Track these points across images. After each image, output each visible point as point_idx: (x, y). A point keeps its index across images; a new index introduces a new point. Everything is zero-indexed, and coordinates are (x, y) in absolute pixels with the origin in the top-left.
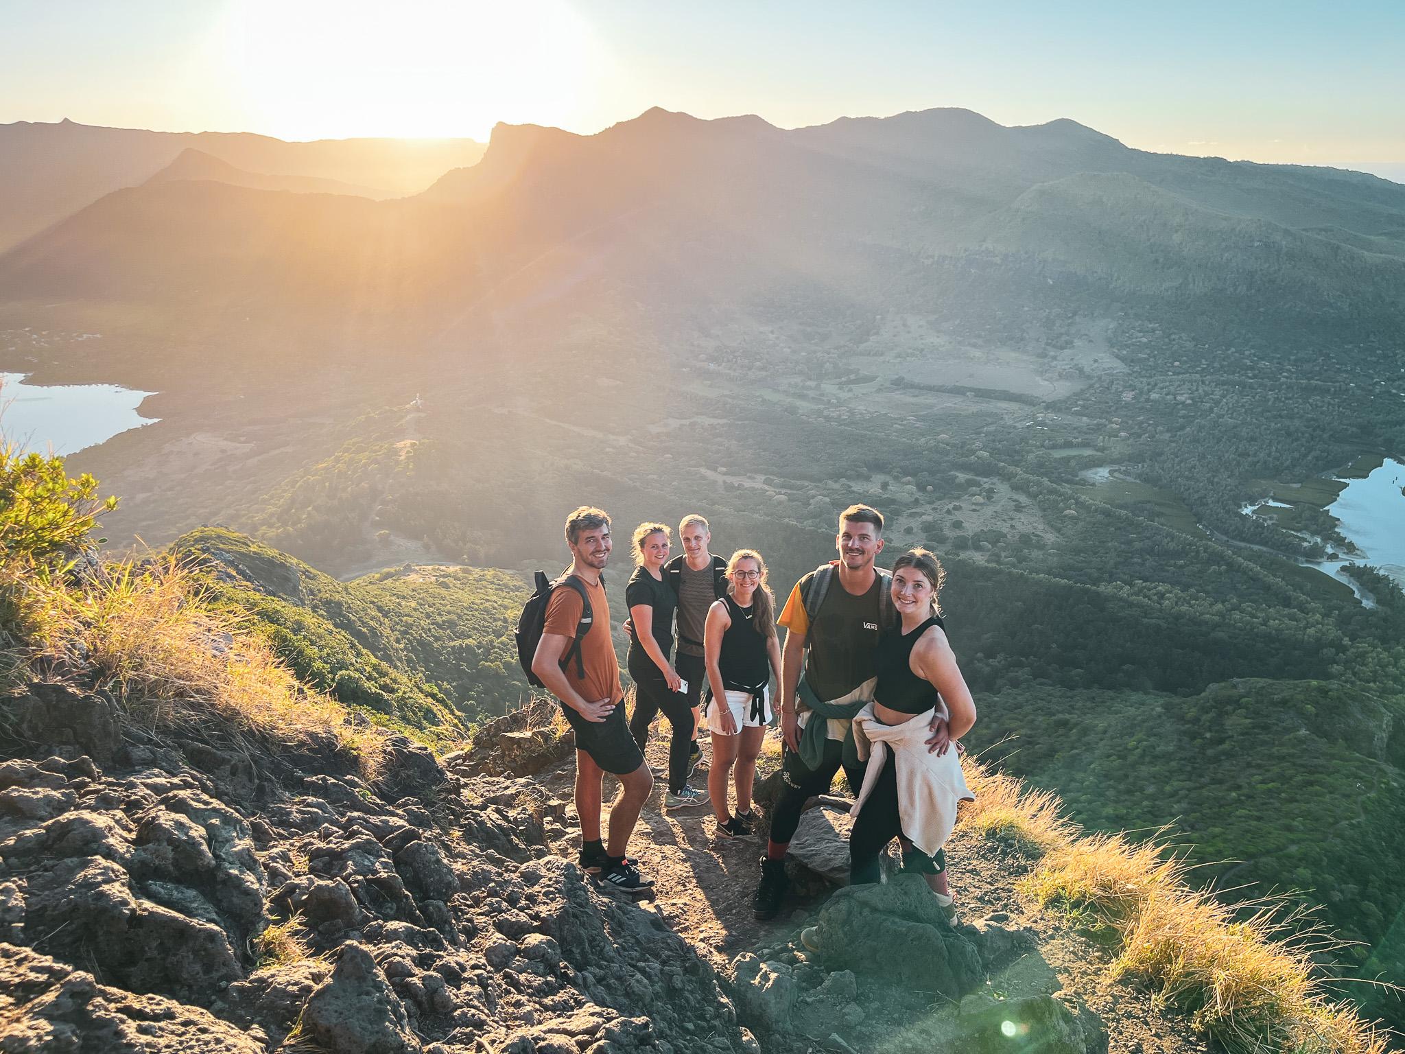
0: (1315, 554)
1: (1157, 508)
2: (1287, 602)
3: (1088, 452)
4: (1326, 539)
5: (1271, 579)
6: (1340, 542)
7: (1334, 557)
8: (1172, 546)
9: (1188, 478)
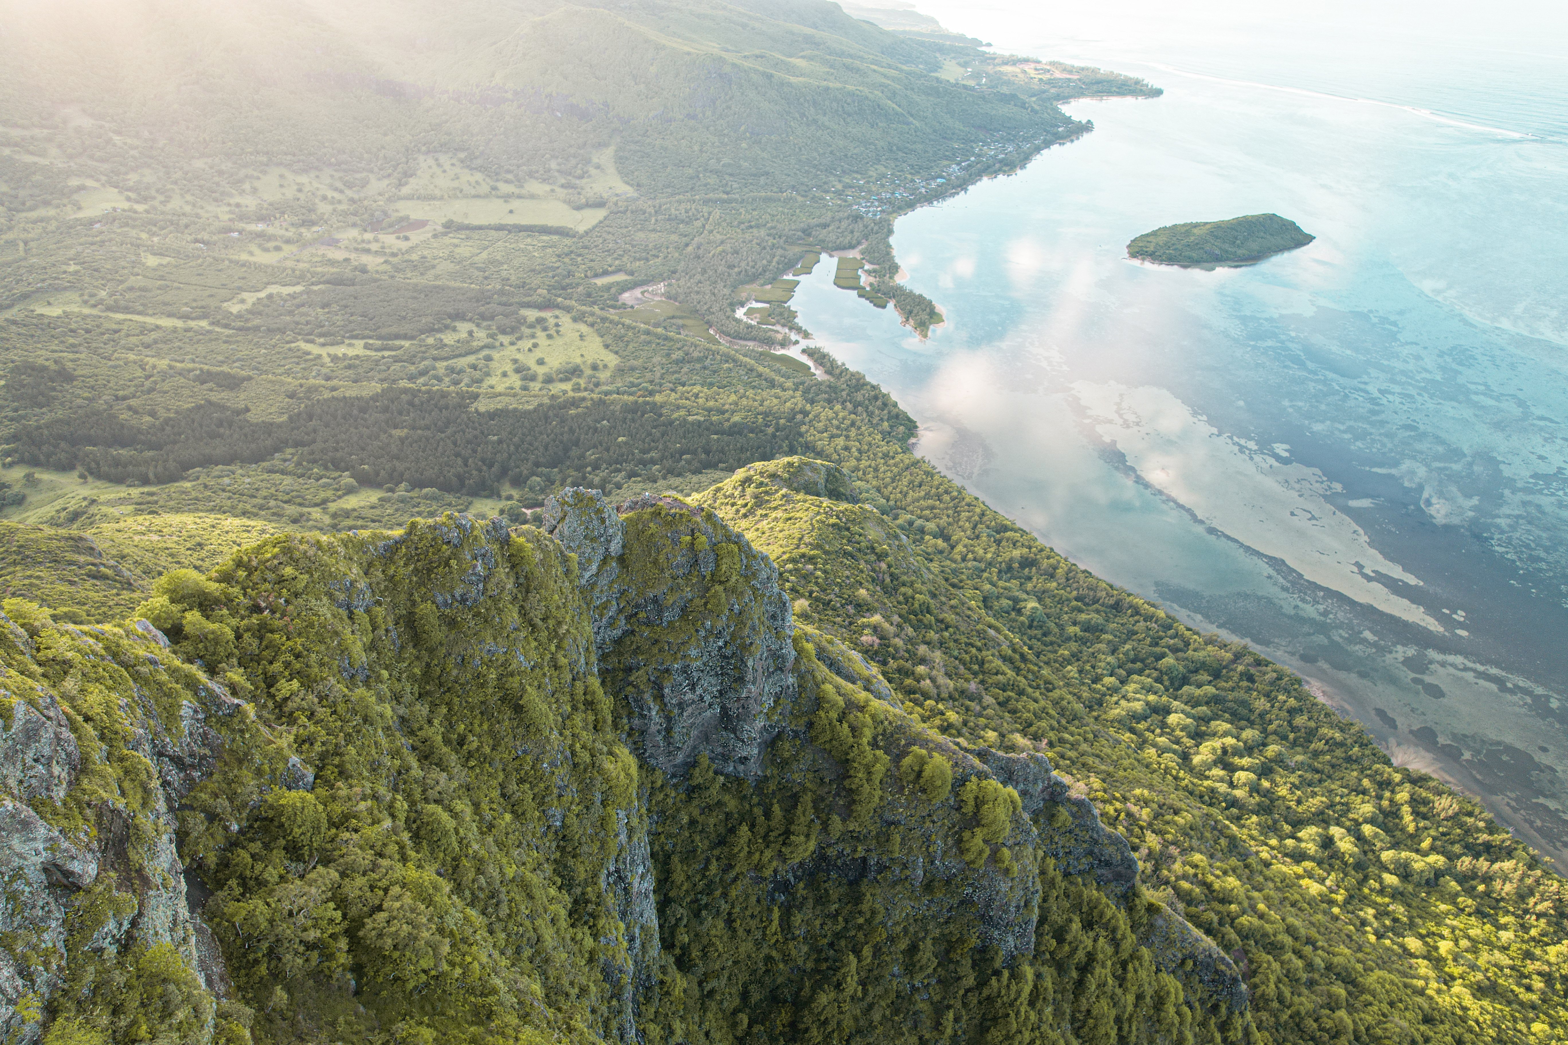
0: (785, 343)
1: (680, 322)
2: (772, 384)
3: (621, 277)
4: (791, 329)
5: (761, 369)
6: (799, 330)
7: (797, 342)
8: (696, 354)
9: (698, 293)
